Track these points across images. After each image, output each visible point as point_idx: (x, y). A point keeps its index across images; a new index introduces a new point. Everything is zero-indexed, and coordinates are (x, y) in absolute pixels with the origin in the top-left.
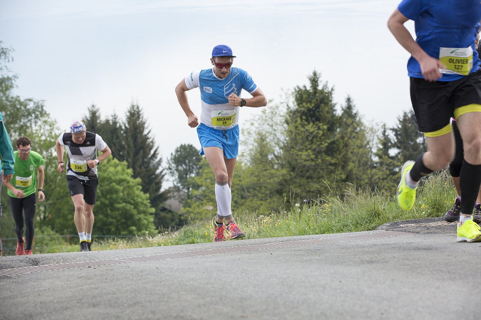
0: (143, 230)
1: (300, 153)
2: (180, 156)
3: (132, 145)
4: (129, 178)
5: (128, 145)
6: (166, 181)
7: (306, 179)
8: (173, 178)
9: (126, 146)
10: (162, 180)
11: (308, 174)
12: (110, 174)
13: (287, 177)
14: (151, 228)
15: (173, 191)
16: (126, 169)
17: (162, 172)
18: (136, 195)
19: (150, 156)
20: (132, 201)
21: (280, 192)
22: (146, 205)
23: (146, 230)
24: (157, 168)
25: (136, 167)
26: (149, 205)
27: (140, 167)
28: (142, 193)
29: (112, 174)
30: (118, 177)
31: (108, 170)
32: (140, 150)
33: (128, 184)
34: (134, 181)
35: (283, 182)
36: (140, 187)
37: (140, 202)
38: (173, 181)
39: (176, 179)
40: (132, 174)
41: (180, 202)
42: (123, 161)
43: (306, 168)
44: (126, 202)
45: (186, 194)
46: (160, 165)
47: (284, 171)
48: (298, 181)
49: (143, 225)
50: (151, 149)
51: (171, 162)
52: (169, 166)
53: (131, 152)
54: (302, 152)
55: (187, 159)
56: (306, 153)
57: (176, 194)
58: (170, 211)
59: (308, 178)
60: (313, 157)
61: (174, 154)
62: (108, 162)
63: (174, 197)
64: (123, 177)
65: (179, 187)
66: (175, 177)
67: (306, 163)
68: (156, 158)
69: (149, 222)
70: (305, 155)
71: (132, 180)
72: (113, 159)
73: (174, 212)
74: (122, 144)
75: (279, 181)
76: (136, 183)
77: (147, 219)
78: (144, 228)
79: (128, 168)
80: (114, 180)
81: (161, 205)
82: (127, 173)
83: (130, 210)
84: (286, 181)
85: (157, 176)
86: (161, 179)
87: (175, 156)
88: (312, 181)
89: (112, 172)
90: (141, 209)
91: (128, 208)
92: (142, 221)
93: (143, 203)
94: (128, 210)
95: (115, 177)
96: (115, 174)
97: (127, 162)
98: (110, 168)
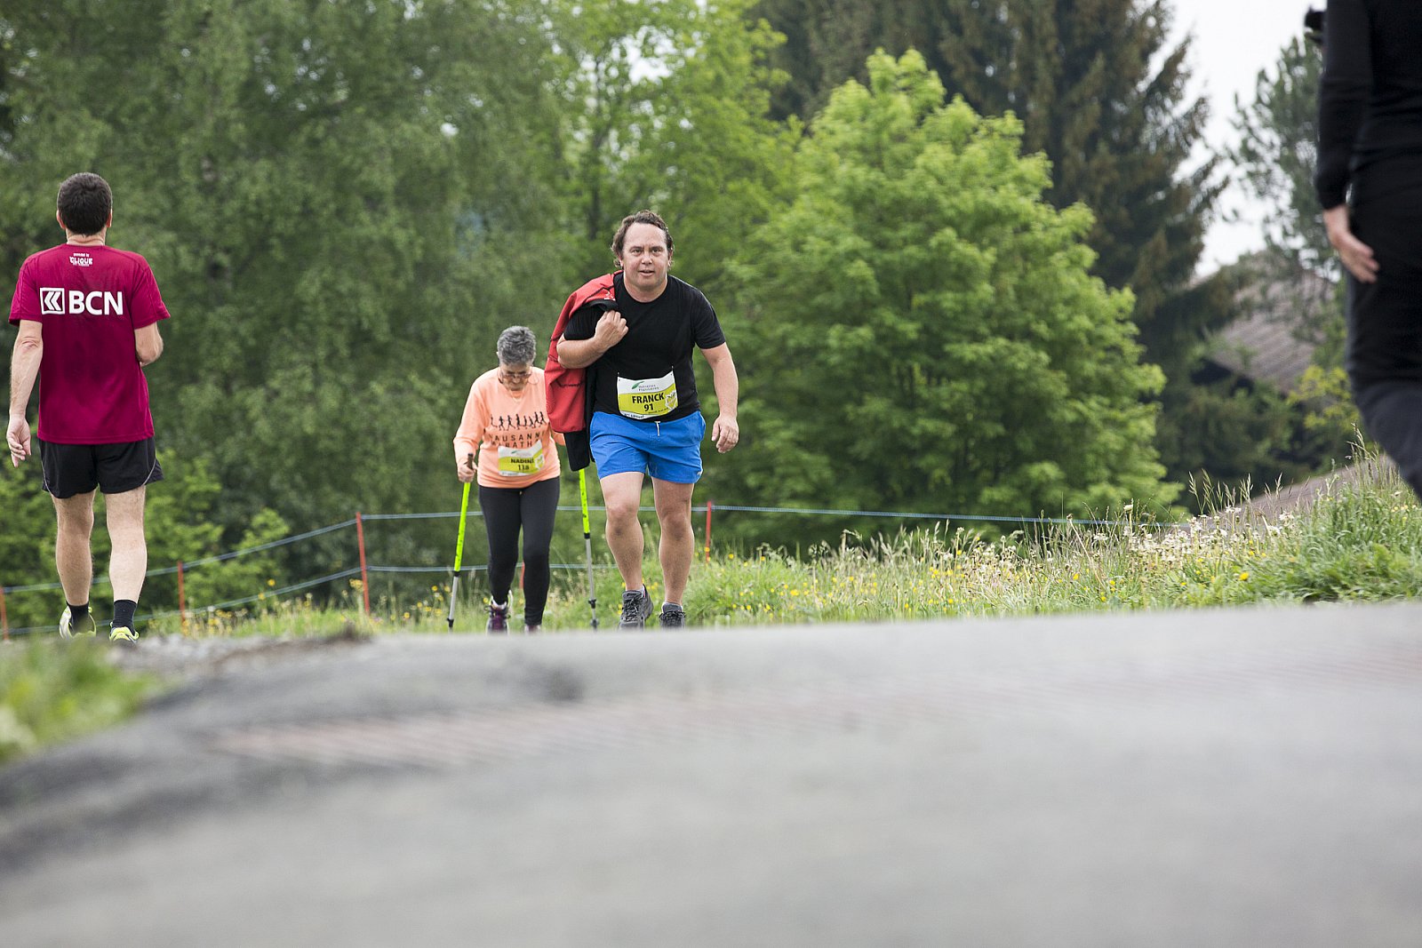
0: (1097, 482)
2: (1306, 88)
3: (1050, 27)
4: (1027, 205)
5: (1028, 27)
6: (1225, 219)
8: (1267, 207)
9: (1017, 34)
10: (1205, 215)
12: (931, 184)
14: (1143, 475)
15: (1262, 275)
16: (1013, 159)
17: (1205, 172)
18: (1067, 294)
19: (1142, 86)
20: (1042, 329)
22: (1116, 349)
23: (1114, 482)
24: (1180, 153)
25: (1067, 142)
26: (1132, 349)
27: (1090, 146)
28: (1097, 284)
29: (940, 181)
30: (967, 201)
31: (920, 161)
32: (1090, 53)
33: (1027, 238)
34: (1056, 220)
36: (1089, 255)
37: (1088, 334)
38: (1267, 221)
39: (1280, 213)
40: (1049, 184)
41: (1297, 335)
42: (1002, 116)
44: (1010, 337)
45: (1331, 295)
46: (1196, 135)
49: (1103, 455)
50: (1153, 47)
51: (1254, 121)
52: (1245, 141)
53: (1040, 63)
57: (1277, 289)
58: (1245, 383)
61: (1273, 75)
62: (920, 120)
63: (1268, 306)
64: (996, 201)
65: (1296, 252)
66: (1276, 197)
68: (1177, 98)
69: (1132, 439)
71: (1045, 212)
72: (948, 100)
73: (1267, 389)
74: (995, 20)
76: (1065, 231)
77: (1122, 425)
78: (1105, 473)
79: (1026, 150)
80: (951, 213)
81: (1199, 350)
82: (1020, 179)
83: (1030, 374)
85: (1179, 195)
86: (1199, 210)
87: (1279, 86)
89: (942, 172)
90: (1090, 368)
91: (1022, 365)
92: (1096, 431)
93: (1101, 338)
94: (1021, 376)
95: (955, 200)
96: (954, 183)
97: (1019, 117)
98: (930, 149)
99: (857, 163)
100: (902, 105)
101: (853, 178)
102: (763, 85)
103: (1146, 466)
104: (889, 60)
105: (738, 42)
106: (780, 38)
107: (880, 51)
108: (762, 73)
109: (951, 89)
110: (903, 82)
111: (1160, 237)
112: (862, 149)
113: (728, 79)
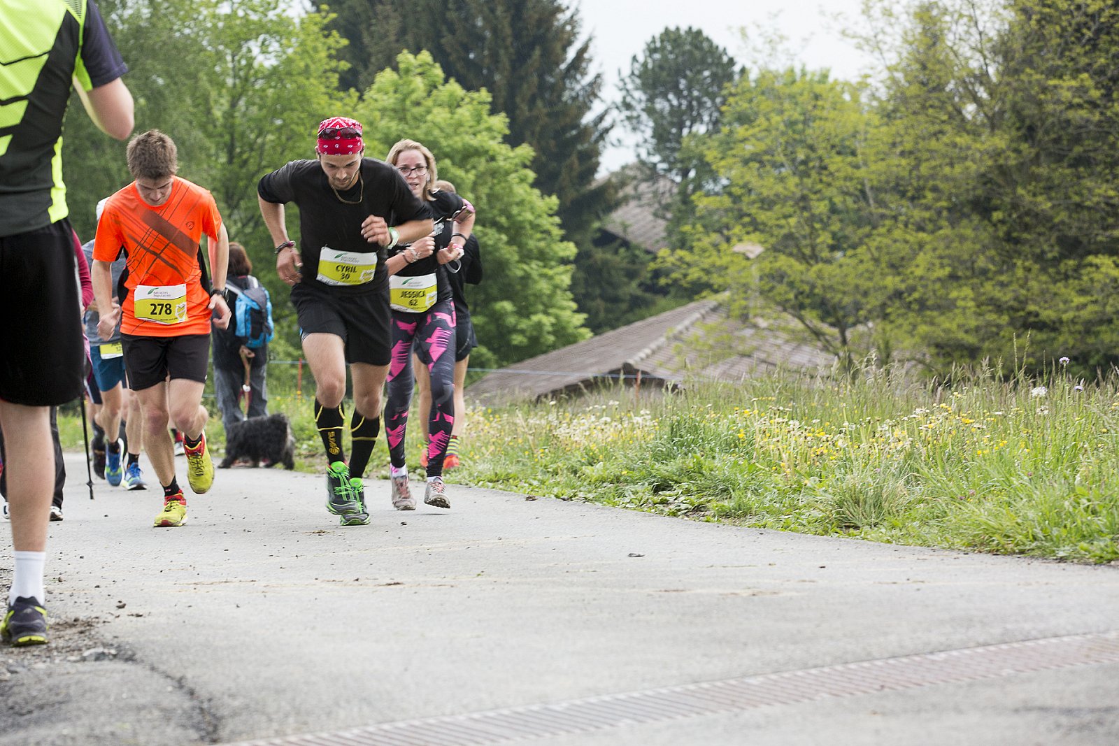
0: (535, 313)
1: (1052, 82)
2: (661, 66)
3: (508, 31)
4: (495, 146)
5: (495, 31)
6: (613, 145)
7: (1070, 166)
8: (638, 137)
9: (488, 34)
10: (601, 143)
11: (1078, 150)
12: (436, 132)
13: (1007, 158)
14: (563, 308)
15: (634, 178)
16: (485, 117)
17: (601, 118)
18: (517, 200)
19: (563, 66)
20: (503, 220)
21: (982, 207)
22: (547, 232)
23: (546, 313)
24: (586, 107)
25: (518, 100)
26: (557, 232)
27: (532, 102)
28: (537, 192)
29: (442, 130)
30: (458, 142)
31: (429, 117)
32: (532, 46)
33: (493, 164)
34: (511, 154)
35: (994, 175)
36: (531, 175)
37: (531, 223)
38: (638, 146)
39: (646, 141)
40: (507, 132)
41: (656, 215)
42: (478, 91)
43: (1070, 130)
44: (484, 226)
45: (675, 190)
46: (596, 96)
47: (1000, 141)
48: (1043, 170)
49: (538, 296)
50: (570, 43)
51: (630, 86)
52: (624, 98)
53: (502, 52)
54: (1061, 77)
55: (685, 77)
56: (1074, 83)
57: (644, 187)
58: (626, 244)
59: (1077, 163)
60: (1095, 94)
61: (641, 58)
62: (429, 94)
63: (638, 197)
64: (474, 142)
65: (655, 165)
66: (643, 132)
67: (1071, 114)
68: (584, 74)
69: (556, 287)
70: (1069, 89)
71: (505, 150)
72: (446, 81)
73: (637, 247)
74: (474, 26)
75: (983, 170)
76: (517, 161)
77: (550, 278)
78: (541, 307)
79: (493, 112)
80: (448, 150)
81: (596, 225)
82: (489, 129)
83: (495, 248)
84: (1003, 170)
85: (584, 133)
86: (597, 141)
87: (645, 65)
88: (1090, 175)
89: (443, 125)
90: (532, 244)
91: (490, 242)
92: (535, 282)
93: (538, 226)
94: (490, 249)
95: (451, 142)
96: (449, 130)
97: (489, 91)
98: (436, 110)
99: (392, 119)
100: (419, 83)
101: (389, 128)
102: (334, 70)
103: (565, 303)
104: (411, 57)
105: (319, 45)
106: (345, 42)
107: (405, 51)
108: (334, 64)
109: (449, 73)
110: (419, 70)
111: (574, 159)
112: (394, 110)
113: (313, 67)
